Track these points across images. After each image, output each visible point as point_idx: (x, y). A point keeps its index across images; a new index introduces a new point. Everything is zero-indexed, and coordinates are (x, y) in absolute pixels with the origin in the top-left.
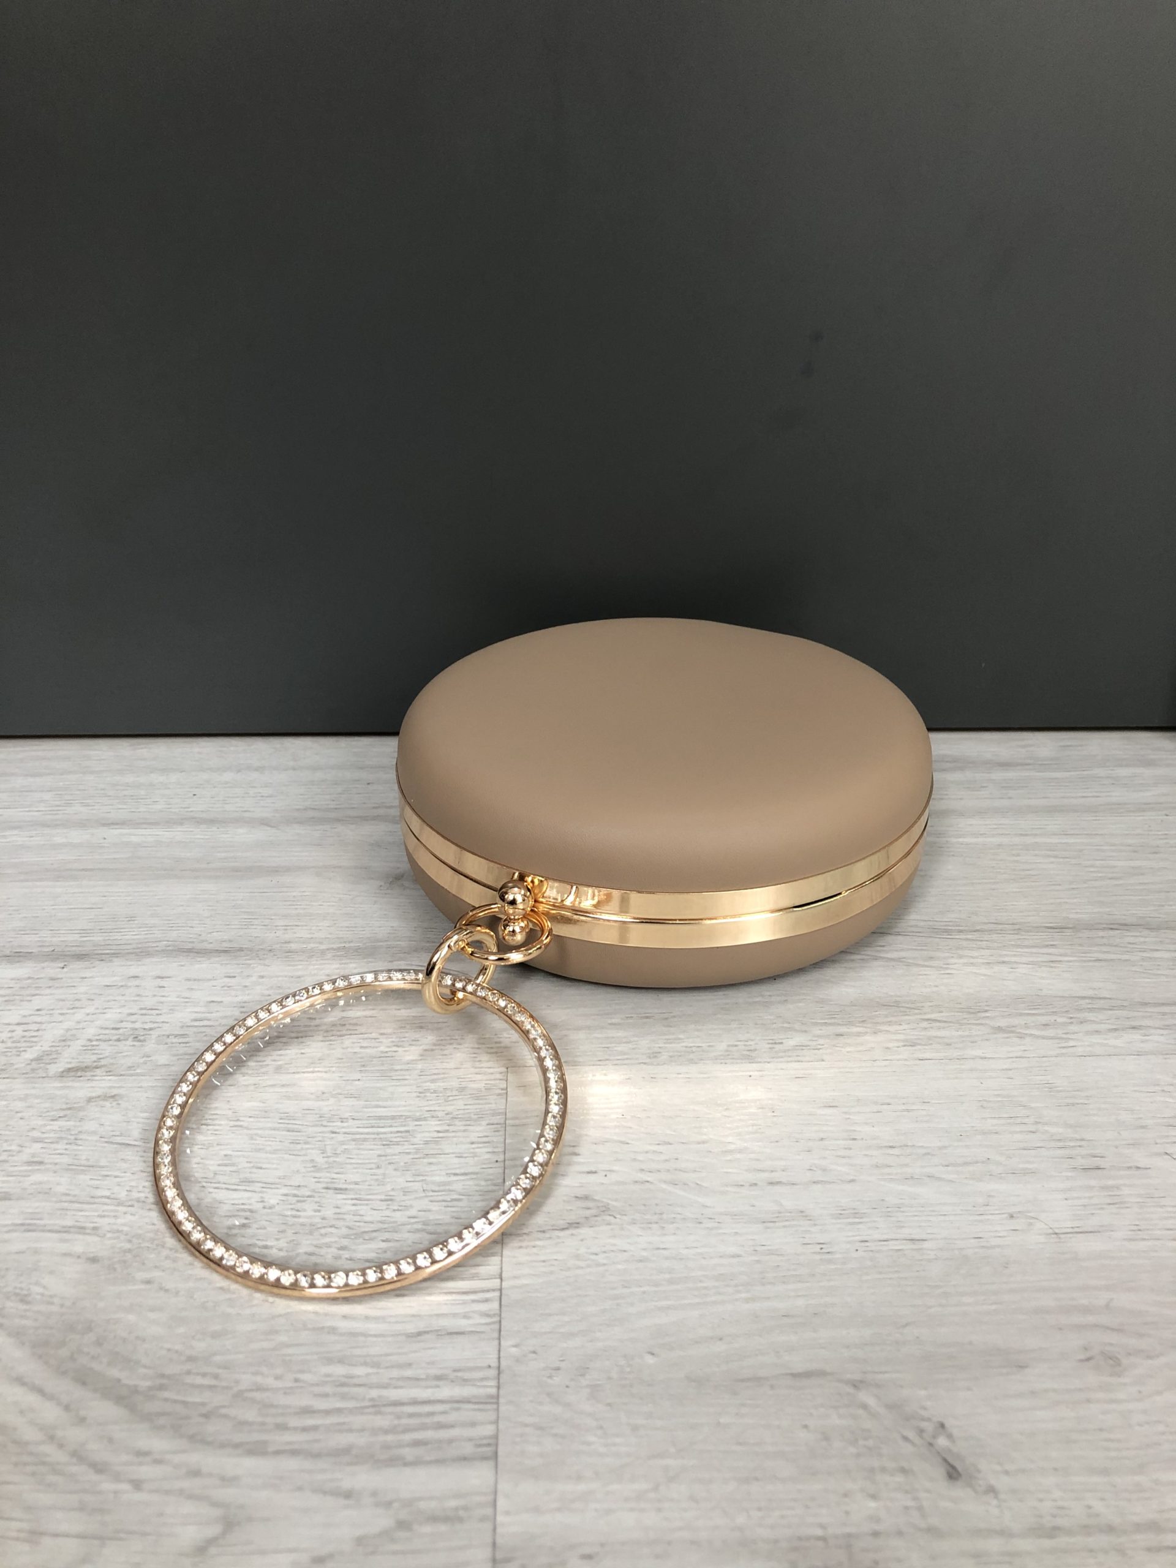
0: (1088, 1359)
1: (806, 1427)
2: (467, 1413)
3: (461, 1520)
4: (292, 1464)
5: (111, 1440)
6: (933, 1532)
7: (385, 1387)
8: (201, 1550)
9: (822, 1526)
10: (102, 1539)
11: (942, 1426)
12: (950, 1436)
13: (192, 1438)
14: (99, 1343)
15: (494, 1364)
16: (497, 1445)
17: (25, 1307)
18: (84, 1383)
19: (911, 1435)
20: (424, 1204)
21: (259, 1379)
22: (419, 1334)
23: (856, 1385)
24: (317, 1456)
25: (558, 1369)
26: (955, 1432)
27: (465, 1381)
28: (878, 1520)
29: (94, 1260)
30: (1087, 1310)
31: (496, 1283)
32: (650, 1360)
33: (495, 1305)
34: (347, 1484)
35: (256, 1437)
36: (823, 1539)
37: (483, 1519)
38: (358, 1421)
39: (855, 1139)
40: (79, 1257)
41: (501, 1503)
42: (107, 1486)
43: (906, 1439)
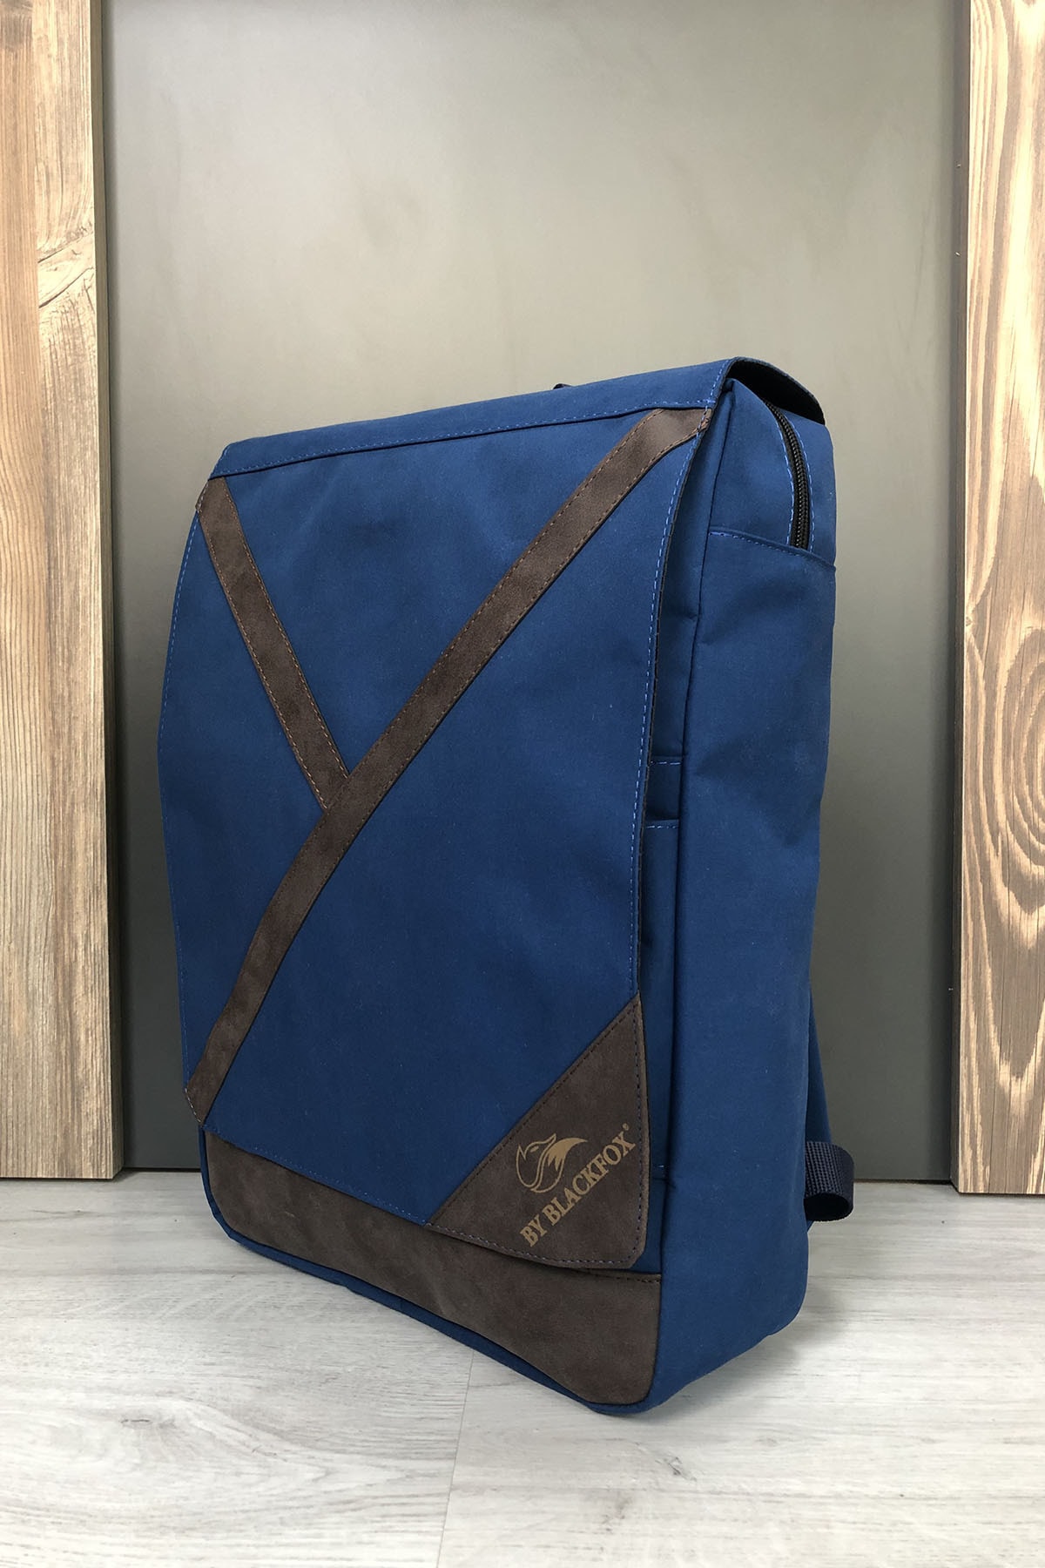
0: (760, 1440)
2: (445, 1445)
3: (437, 1476)
4: (359, 1457)
5: (272, 1446)
6: (663, 1490)
7: (404, 1435)
8: (315, 1480)
10: (269, 1476)
11: (677, 1458)
12: (679, 1462)
13: (310, 1447)
14: (264, 1415)
15: (458, 1429)
17: (225, 1403)
18: (258, 1428)
19: (660, 1460)
20: (429, 1374)
21: (342, 1430)
22: (422, 1418)
23: (637, 1444)
24: (371, 1455)
25: (490, 1432)
26: (683, 1461)
27: (443, 1435)
28: (634, 1485)
29: (259, 1388)
31: (463, 1403)
32: (536, 1431)
33: (461, 1410)
34: (384, 1464)
35: (340, 1448)
36: (608, 1490)
37: (448, 1476)
38: (390, 1445)
40: (251, 1386)
41: (455, 1472)
42: (271, 1460)
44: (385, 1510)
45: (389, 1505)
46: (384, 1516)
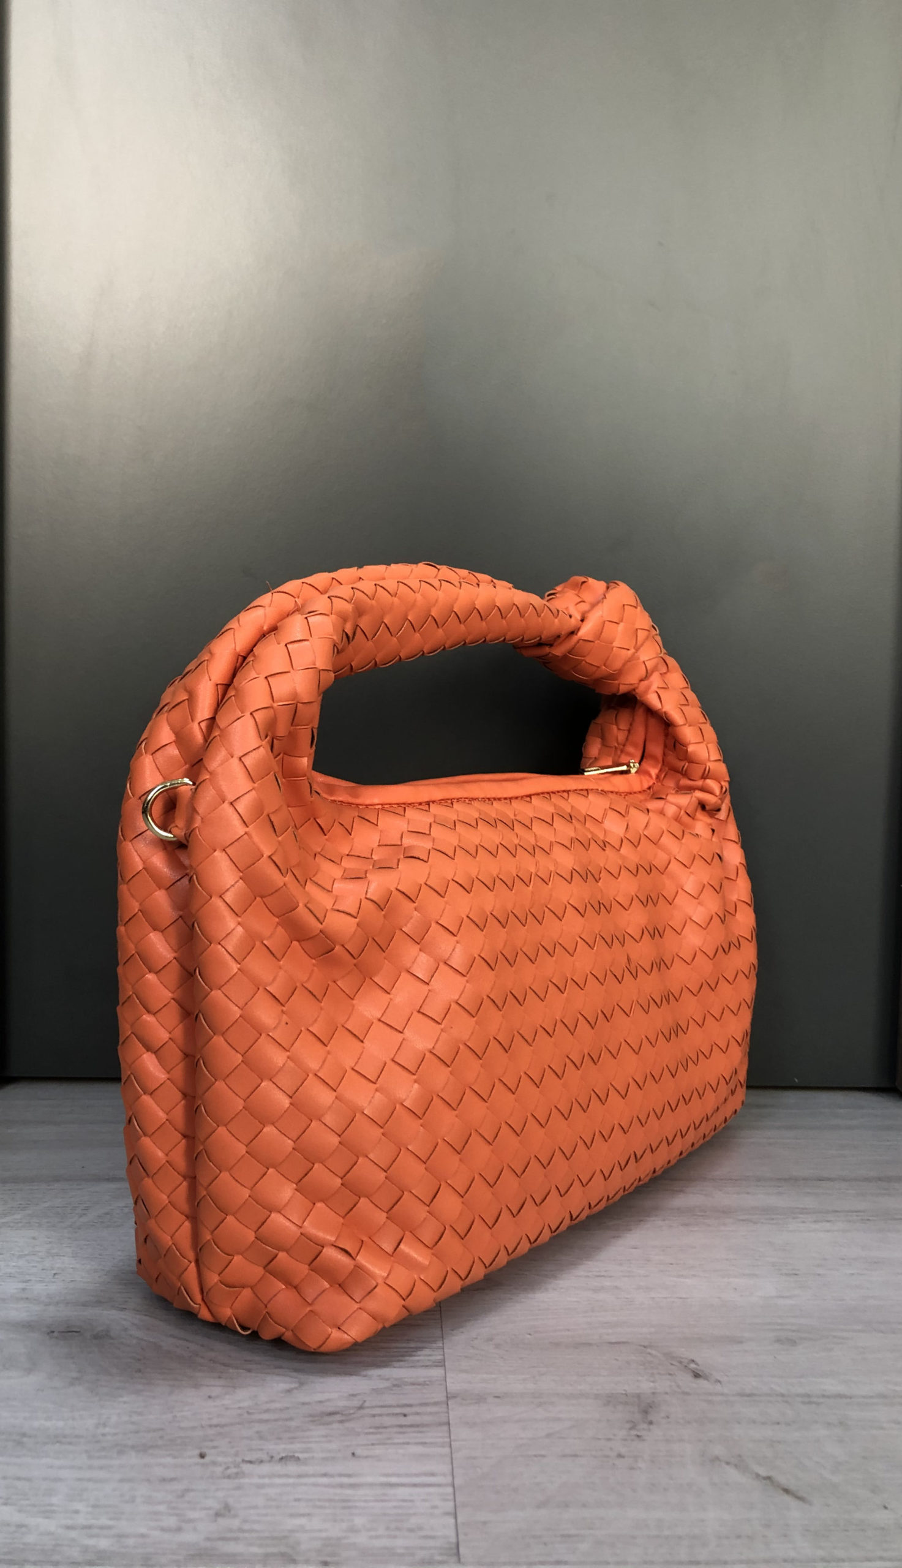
0: (778, 1341)
1: (617, 1360)
3: (428, 1385)
6: (687, 1394)
9: (625, 1390)
10: (234, 1388)
11: (693, 1361)
12: (697, 1364)
16: (445, 1362)
19: (674, 1363)
23: (645, 1347)
25: (476, 1338)
26: (700, 1363)
28: (655, 1389)
30: (781, 1324)
32: (529, 1336)
37: (441, 1385)
39: (649, 1261)
43: (672, 1364)
44: (378, 1421)
45: (380, 1415)
46: (378, 1428)
